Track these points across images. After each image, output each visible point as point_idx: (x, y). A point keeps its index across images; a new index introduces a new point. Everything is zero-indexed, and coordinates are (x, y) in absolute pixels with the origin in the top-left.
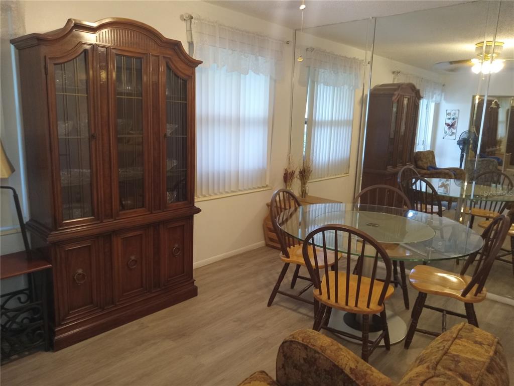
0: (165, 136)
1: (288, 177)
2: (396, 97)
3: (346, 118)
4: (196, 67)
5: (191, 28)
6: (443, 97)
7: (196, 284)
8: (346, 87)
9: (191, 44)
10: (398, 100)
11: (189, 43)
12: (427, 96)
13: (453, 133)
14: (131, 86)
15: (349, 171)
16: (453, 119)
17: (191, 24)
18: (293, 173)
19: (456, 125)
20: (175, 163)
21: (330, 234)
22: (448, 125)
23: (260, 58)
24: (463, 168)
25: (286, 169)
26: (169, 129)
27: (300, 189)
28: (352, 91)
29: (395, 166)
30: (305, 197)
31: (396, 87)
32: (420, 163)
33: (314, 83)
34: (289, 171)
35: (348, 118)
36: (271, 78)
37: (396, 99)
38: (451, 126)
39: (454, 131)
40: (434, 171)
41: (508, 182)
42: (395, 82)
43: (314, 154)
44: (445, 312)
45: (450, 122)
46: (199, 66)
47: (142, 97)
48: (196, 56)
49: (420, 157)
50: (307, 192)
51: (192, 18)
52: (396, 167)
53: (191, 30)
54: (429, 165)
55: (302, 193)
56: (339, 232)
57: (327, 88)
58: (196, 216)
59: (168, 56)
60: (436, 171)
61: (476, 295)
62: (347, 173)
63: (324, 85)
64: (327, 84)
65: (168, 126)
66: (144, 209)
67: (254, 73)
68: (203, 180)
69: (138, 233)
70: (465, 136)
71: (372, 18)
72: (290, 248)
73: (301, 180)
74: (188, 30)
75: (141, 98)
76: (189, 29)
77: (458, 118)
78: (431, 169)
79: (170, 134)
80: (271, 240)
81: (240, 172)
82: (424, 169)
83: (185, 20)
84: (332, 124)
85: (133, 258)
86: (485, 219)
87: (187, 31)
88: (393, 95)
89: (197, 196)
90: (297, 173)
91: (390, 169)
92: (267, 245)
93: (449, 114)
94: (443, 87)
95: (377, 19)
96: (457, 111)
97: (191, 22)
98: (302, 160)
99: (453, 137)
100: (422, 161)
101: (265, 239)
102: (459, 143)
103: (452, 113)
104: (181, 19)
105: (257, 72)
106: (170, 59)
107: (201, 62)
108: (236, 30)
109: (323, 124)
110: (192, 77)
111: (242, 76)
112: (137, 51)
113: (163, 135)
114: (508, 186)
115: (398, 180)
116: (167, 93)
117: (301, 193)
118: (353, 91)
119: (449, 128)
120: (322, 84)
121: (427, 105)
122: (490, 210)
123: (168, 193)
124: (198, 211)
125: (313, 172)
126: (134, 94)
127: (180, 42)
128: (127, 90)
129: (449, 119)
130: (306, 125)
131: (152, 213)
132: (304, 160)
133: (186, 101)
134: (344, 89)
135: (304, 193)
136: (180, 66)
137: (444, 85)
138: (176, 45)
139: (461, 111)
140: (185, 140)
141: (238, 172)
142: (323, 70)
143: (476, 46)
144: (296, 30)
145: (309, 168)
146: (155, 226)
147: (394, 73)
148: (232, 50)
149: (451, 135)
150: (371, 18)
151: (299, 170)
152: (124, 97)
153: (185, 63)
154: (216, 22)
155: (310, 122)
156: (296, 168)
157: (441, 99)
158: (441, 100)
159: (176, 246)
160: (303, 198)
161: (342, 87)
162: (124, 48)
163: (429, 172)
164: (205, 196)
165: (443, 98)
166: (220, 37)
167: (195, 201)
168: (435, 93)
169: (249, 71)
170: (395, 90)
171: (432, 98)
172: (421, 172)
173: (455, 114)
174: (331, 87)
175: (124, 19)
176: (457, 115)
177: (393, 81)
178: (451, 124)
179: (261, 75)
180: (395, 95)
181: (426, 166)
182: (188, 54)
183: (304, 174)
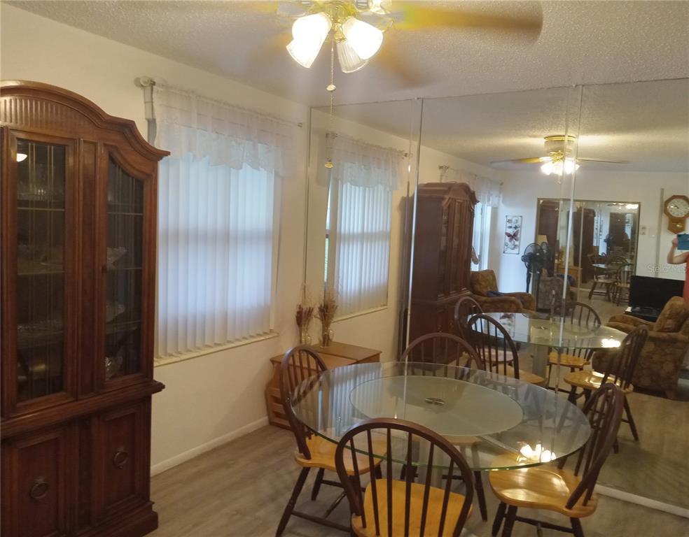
0: (104, 270)
1: (302, 318)
2: (446, 201)
3: (381, 229)
4: (159, 160)
5: (152, 99)
6: (501, 199)
7: (155, 508)
8: (381, 187)
9: (152, 123)
10: (449, 205)
11: (149, 121)
12: (481, 197)
13: (515, 246)
14: (44, 190)
15: (387, 301)
16: (516, 228)
17: (152, 94)
18: (310, 311)
19: (519, 236)
20: (121, 309)
21: (379, 434)
22: (509, 235)
23: (259, 145)
24: (530, 292)
25: (300, 306)
26: (111, 257)
27: (321, 333)
28: (388, 192)
29: (447, 294)
30: (328, 345)
31: (446, 189)
32: (477, 287)
33: (338, 183)
34: (305, 308)
35: (385, 230)
36: (276, 174)
37: (446, 204)
38: (513, 237)
39: (517, 243)
40: (496, 298)
41: (594, 317)
42: (443, 181)
43: (340, 282)
44: (539, 525)
45: (511, 231)
46: (165, 158)
47: (64, 208)
48: (160, 144)
49: (478, 280)
50: (331, 337)
51: (154, 84)
52: (449, 294)
53: (152, 102)
54: (489, 290)
55: (324, 338)
56: (394, 432)
57: (355, 188)
58: (155, 397)
59: (113, 144)
60: (499, 298)
61: (585, 504)
62: (384, 305)
63: (351, 184)
64: (355, 183)
65: (109, 251)
66: (63, 393)
67: (252, 167)
68: (168, 329)
69: (51, 436)
70: (531, 250)
71: (418, 99)
72: (310, 438)
73: (322, 320)
74: (147, 101)
75: (63, 210)
76: (148, 99)
77: (521, 227)
78: (492, 295)
79: (114, 264)
80: (278, 415)
81: (229, 317)
82: (483, 295)
83: (142, 86)
84: (364, 237)
85: (40, 481)
86: (570, 369)
87: (145, 103)
88: (443, 199)
89: (157, 358)
90: (316, 311)
91: (442, 299)
92: (271, 423)
93: (509, 221)
94: (501, 186)
95: (424, 101)
96: (520, 218)
97: (152, 90)
98: (323, 290)
99: (516, 251)
100: (480, 284)
101: (269, 415)
102: (524, 259)
103: (514, 220)
104: (137, 85)
105: (256, 165)
106: (115, 147)
107: (167, 154)
108: (224, 104)
109: (351, 238)
110: (152, 177)
111: (233, 171)
112: (57, 135)
113: (101, 268)
114: (595, 322)
115: (456, 317)
116: (109, 199)
117: (321, 339)
118: (390, 192)
119: (511, 240)
120: (349, 184)
121: (482, 209)
122: (574, 355)
123: (107, 359)
124: (160, 387)
125: (338, 308)
126: (50, 203)
127: (133, 122)
128: (37, 195)
129: (510, 227)
130: (327, 241)
131: (77, 400)
132: (325, 291)
133: (142, 213)
134: (377, 190)
135: (326, 339)
136: (133, 158)
137: (502, 184)
138: (126, 127)
139: (524, 217)
140: (139, 274)
141: (226, 315)
142: (350, 164)
143: (545, 140)
144: (311, 108)
145: (334, 302)
146: (83, 421)
147: (441, 167)
148: (217, 133)
149: (513, 249)
150: (416, 98)
151: (319, 306)
152: (30, 209)
153: (140, 154)
154: (193, 92)
155: (334, 236)
156: (316, 304)
157: (499, 200)
158: (499, 203)
159: (121, 449)
160: (326, 347)
161: (376, 188)
162: (33, 129)
163: (489, 299)
164: (171, 355)
165: (501, 201)
166: (199, 114)
167: (155, 364)
168: (492, 195)
169: (244, 164)
170: (446, 192)
171: (489, 200)
172: (480, 300)
173: (517, 221)
174: (361, 188)
175: (34, 83)
176: (519, 223)
177: (441, 179)
178: (512, 234)
179: (262, 169)
180: (445, 199)
181: (485, 291)
182: (146, 140)
183: (327, 311)
